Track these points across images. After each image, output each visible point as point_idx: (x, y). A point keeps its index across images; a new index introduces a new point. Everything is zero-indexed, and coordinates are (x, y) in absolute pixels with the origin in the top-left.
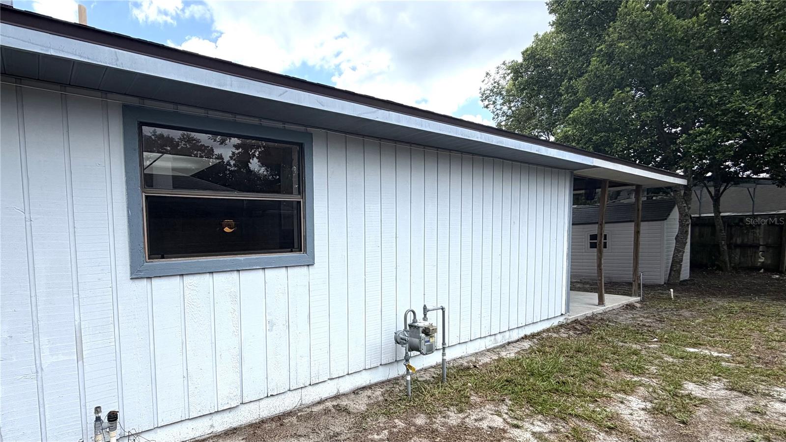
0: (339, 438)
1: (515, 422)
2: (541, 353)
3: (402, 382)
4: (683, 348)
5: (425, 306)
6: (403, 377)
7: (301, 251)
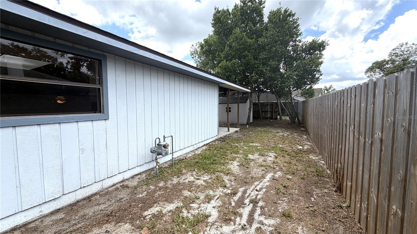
0: (122, 200)
1: (198, 177)
2: (209, 150)
3: (155, 169)
4: (249, 144)
5: (164, 136)
6: (156, 167)
7: (101, 112)
